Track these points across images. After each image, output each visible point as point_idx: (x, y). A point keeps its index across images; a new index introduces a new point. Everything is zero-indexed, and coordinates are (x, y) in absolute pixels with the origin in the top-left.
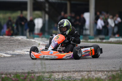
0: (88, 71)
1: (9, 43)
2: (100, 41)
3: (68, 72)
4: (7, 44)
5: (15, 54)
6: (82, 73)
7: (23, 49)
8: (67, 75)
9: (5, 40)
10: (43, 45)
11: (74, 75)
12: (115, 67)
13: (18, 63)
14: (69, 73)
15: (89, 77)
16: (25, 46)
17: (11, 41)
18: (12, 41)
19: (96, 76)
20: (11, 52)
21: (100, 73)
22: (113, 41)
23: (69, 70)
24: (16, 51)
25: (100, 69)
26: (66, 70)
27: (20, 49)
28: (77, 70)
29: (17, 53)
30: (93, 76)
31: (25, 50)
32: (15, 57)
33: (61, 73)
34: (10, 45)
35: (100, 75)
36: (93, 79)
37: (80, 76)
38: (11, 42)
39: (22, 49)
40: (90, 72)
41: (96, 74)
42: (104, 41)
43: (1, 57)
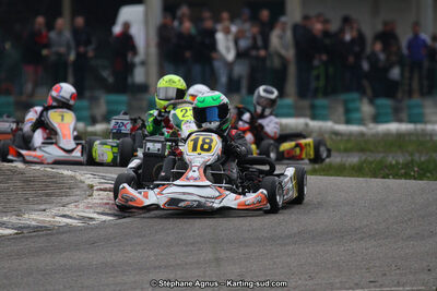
5: (29, 227)
7: (48, 206)
10: (105, 190)
16: (47, 195)
20: (14, 219)
24: (26, 216)
27: (36, 207)
29: (34, 223)
31: (54, 211)
32: (30, 237)
39: (43, 207)
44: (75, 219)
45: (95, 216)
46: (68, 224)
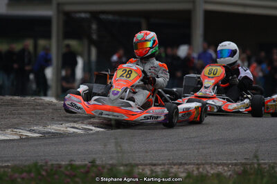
0: (198, 164)
1: (34, 109)
3: (160, 165)
4: (31, 113)
5: (49, 133)
6: (186, 167)
8: (158, 169)
9: (25, 104)
11: (173, 170)
12: (248, 157)
13: (57, 149)
14: (162, 167)
15: (200, 172)
17: (37, 105)
18: (39, 105)
19: (212, 172)
20: (41, 128)
21: (221, 167)
23: (161, 162)
24: (49, 127)
26: (154, 162)
28: (175, 161)
29: (53, 131)
30: (208, 172)
31: (68, 125)
33: (148, 167)
34: (36, 114)
35: (220, 170)
36: (207, 175)
37: (183, 172)
38: (38, 109)
39: (61, 123)
40: (202, 166)
41: (212, 169)
43: (21, 139)
44: (80, 129)
45: (93, 128)
46: (74, 132)
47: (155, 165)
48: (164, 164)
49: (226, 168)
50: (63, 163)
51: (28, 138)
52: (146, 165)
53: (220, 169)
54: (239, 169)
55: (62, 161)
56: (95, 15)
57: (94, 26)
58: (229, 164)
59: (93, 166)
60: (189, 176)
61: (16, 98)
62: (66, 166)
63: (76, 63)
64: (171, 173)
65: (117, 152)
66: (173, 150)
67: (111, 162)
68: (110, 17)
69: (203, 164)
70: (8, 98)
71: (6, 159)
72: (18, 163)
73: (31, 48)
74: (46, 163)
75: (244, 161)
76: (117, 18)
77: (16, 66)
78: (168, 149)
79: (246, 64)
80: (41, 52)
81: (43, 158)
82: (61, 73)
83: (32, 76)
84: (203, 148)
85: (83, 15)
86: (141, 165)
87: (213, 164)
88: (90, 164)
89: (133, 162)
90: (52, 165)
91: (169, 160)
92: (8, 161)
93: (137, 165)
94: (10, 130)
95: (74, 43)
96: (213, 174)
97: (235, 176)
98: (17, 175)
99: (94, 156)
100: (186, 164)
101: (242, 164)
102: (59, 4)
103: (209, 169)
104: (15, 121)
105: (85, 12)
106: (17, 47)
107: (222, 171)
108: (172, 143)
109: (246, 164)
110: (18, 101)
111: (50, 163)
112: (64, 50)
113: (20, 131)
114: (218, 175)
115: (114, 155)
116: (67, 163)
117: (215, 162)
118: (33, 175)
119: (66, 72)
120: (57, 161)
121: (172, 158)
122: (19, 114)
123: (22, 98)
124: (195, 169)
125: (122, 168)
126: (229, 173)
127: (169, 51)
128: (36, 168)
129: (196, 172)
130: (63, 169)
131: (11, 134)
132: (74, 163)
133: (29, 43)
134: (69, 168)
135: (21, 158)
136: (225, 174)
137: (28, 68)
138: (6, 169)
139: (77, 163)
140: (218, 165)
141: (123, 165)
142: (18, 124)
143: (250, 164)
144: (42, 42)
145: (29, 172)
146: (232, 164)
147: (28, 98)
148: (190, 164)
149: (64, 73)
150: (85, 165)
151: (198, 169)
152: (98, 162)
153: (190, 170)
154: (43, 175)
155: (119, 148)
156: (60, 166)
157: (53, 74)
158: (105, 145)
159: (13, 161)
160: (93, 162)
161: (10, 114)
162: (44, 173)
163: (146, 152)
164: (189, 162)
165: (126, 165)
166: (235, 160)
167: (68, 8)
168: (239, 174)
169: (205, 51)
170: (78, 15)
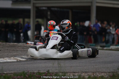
0: (93, 72)
2: (101, 48)
3: (77, 73)
4: (21, 50)
6: (88, 73)
9: (19, 47)
11: (82, 75)
13: (33, 65)
15: (94, 76)
18: (25, 47)
19: (99, 75)
20: (26, 57)
22: (113, 48)
23: (77, 71)
25: (102, 71)
28: (83, 71)
30: (97, 75)
34: (24, 51)
37: (87, 76)
38: (25, 49)
41: (99, 74)
42: (105, 48)
43: (17, 61)
47: (75, 73)
48: (79, 72)
49: (105, 74)
50: (36, 72)
51: (20, 61)
52: (71, 72)
53: (103, 74)
54: (111, 74)
55: (35, 71)
56: (49, 8)
57: (49, 13)
58: (107, 72)
59: (48, 73)
60: (90, 77)
61: (15, 44)
62: (37, 73)
63: (41, 29)
64: (82, 76)
65: (59, 67)
66: (83, 66)
67: (56, 71)
68: (56, 9)
69: (96, 72)
70: (12, 44)
71: (11, 70)
72: (16, 72)
73: (22, 22)
74: (28, 71)
75: (113, 71)
76: (59, 9)
77: (15, 30)
78: (80, 65)
79: (114, 29)
80: (26, 24)
81: (27, 69)
82: (34, 33)
83: (22, 35)
84: (96, 65)
85: (44, 8)
86: (69, 72)
87: (100, 72)
88: (47, 72)
89: (66, 71)
90: (31, 72)
91: (81, 70)
92: (12, 71)
93: (67, 73)
94: (13, 57)
95: (40, 20)
96: (100, 77)
97: (109, 77)
98: (15, 77)
99: (49, 69)
100: (88, 72)
101: (112, 72)
102: (34, 4)
103: (98, 74)
104: (15, 53)
105: (45, 7)
106: (16, 22)
107: (104, 75)
108: (82, 63)
109: (114, 72)
110: (16, 45)
111: (30, 72)
112: (36, 23)
113: (17, 58)
114: (102, 77)
115: (57, 68)
116: (37, 72)
117: (101, 71)
118: (22, 77)
119: (37, 33)
120: (33, 71)
121: (82, 69)
122: (17, 50)
123: (18, 44)
124: (92, 74)
125: (60, 74)
126: (107, 76)
127: (81, 23)
128: (24, 74)
129: (92, 76)
130: (35, 74)
131: (13, 59)
132: (40, 72)
133: (21, 20)
134: (38, 74)
135: (17, 70)
136: (105, 76)
137: (20, 31)
138: (11, 74)
139: (41, 72)
140: (102, 72)
141: (61, 72)
142: (16, 55)
143: (116, 72)
144: (26, 20)
145: (21, 75)
146: (108, 72)
147: (20, 44)
148: (90, 72)
149: (36, 33)
150: (45, 73)
151: (93, 74)
152: (50, 71)
153: (90, 75)
154: (27, 77)
155: (59, 65)
156: (34, 73)
157: (31, 33)
158: (53, 64)
159: (14, 71)
160: (48, 71)
161: (13, 51)
162: (27, 76)
163: (71, 67)
164: (89, 71)
165: (62, 73)
166: (109, 70)
167: (38, 5)
168: (111, 76)
169: (96, 24)
170: (42, 8)
